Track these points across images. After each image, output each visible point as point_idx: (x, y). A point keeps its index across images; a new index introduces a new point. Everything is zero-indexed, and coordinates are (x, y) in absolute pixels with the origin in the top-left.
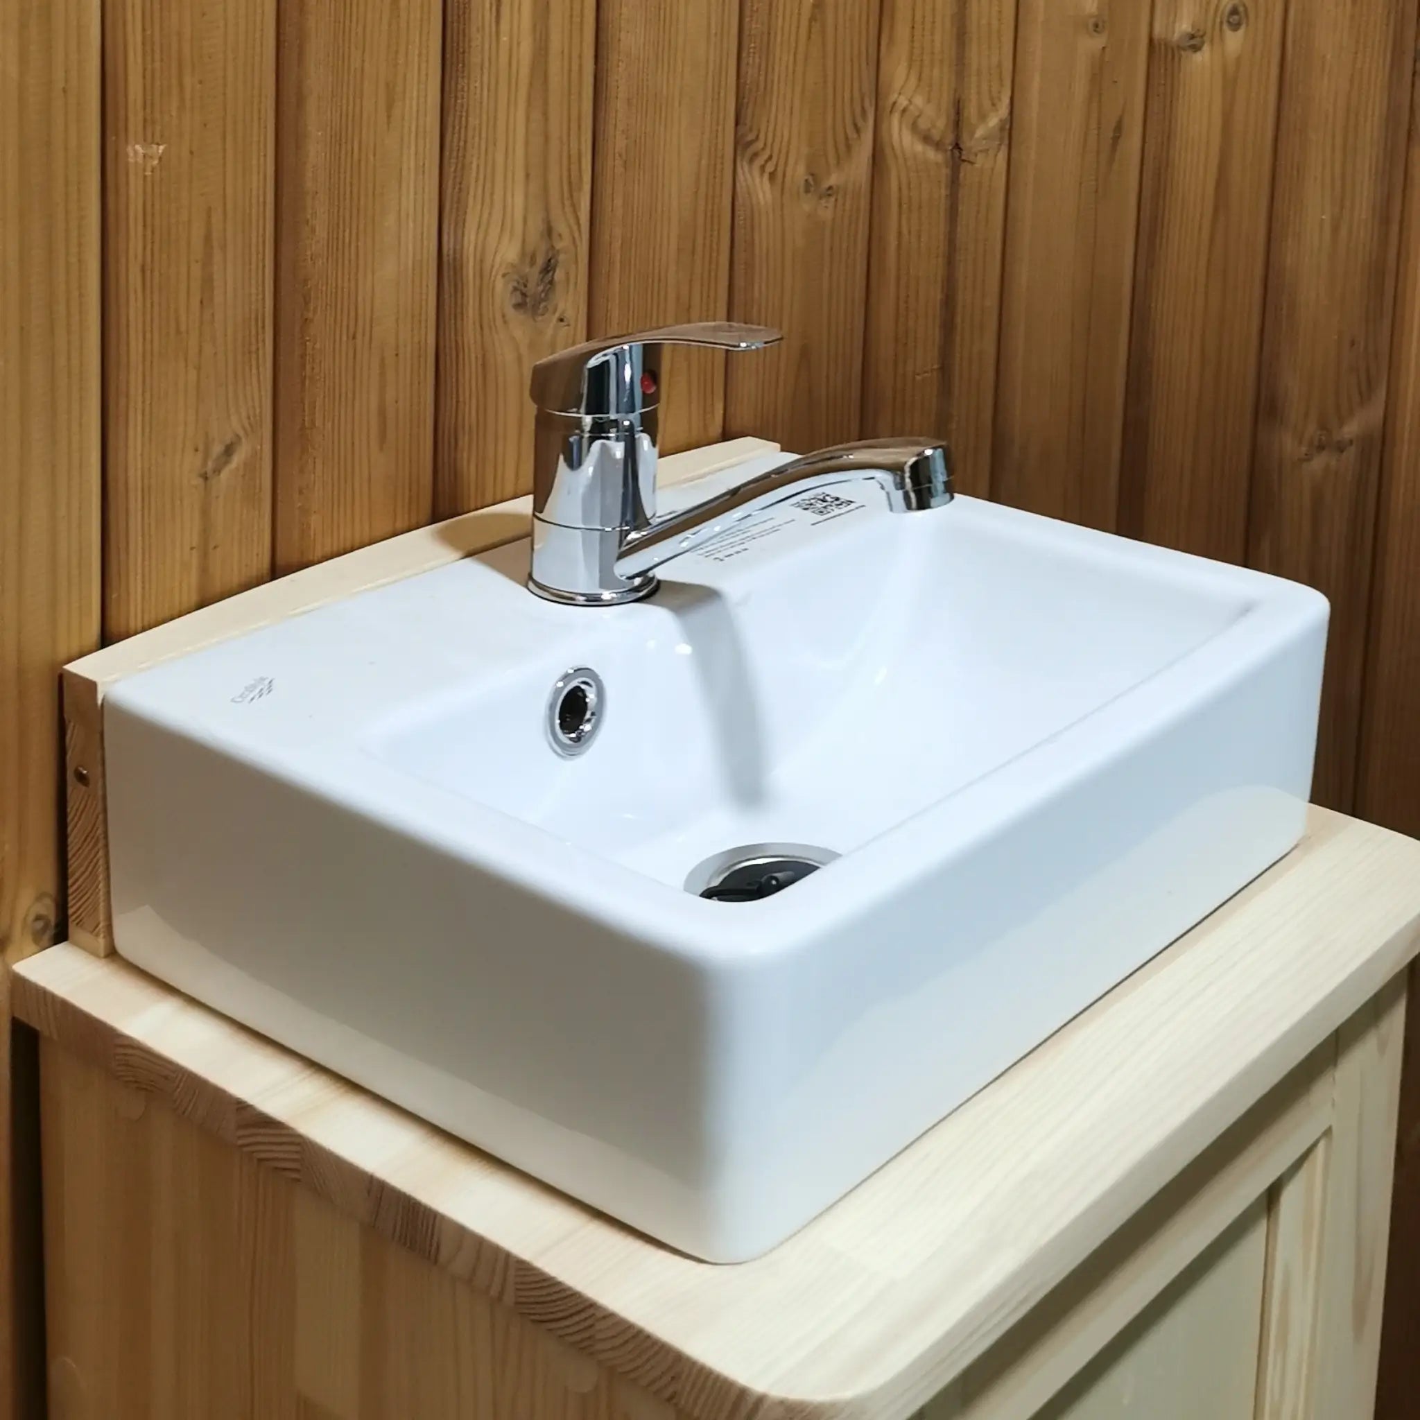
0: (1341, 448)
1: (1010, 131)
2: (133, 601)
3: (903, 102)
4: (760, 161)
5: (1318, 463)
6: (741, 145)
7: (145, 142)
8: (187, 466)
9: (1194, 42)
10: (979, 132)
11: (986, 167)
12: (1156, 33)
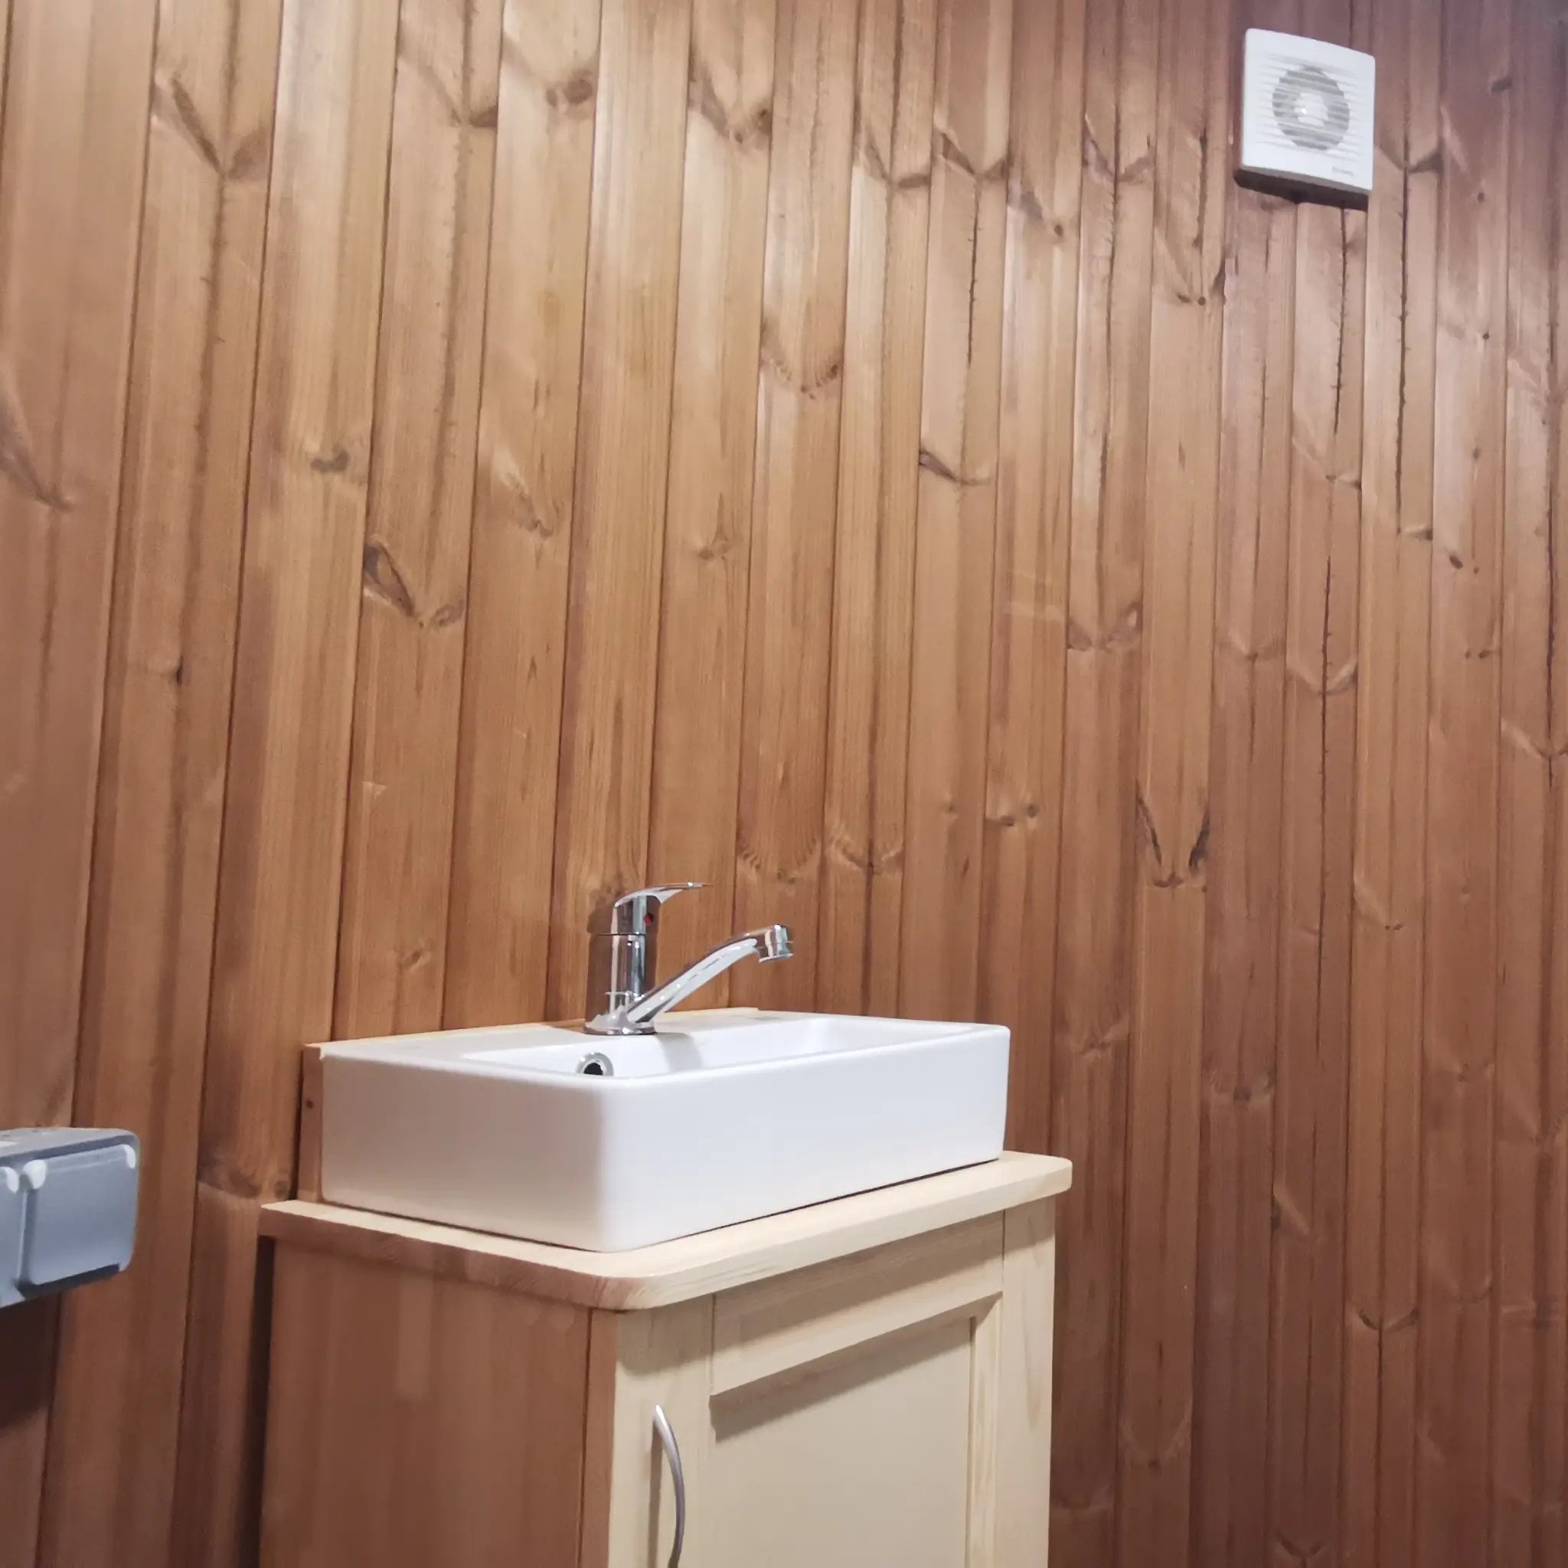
0: (1103, 1046)
1: (903, 858)
2: (352, 1020)
3: (837, 837)
4: (750, 859)
5: (1091, 1055)
6: (739, 850)
7: (374, 781)
8: (391, 957)
9: (1009, 822)
10: (884, 858)
11: (889, 879)
12: (987, 814)
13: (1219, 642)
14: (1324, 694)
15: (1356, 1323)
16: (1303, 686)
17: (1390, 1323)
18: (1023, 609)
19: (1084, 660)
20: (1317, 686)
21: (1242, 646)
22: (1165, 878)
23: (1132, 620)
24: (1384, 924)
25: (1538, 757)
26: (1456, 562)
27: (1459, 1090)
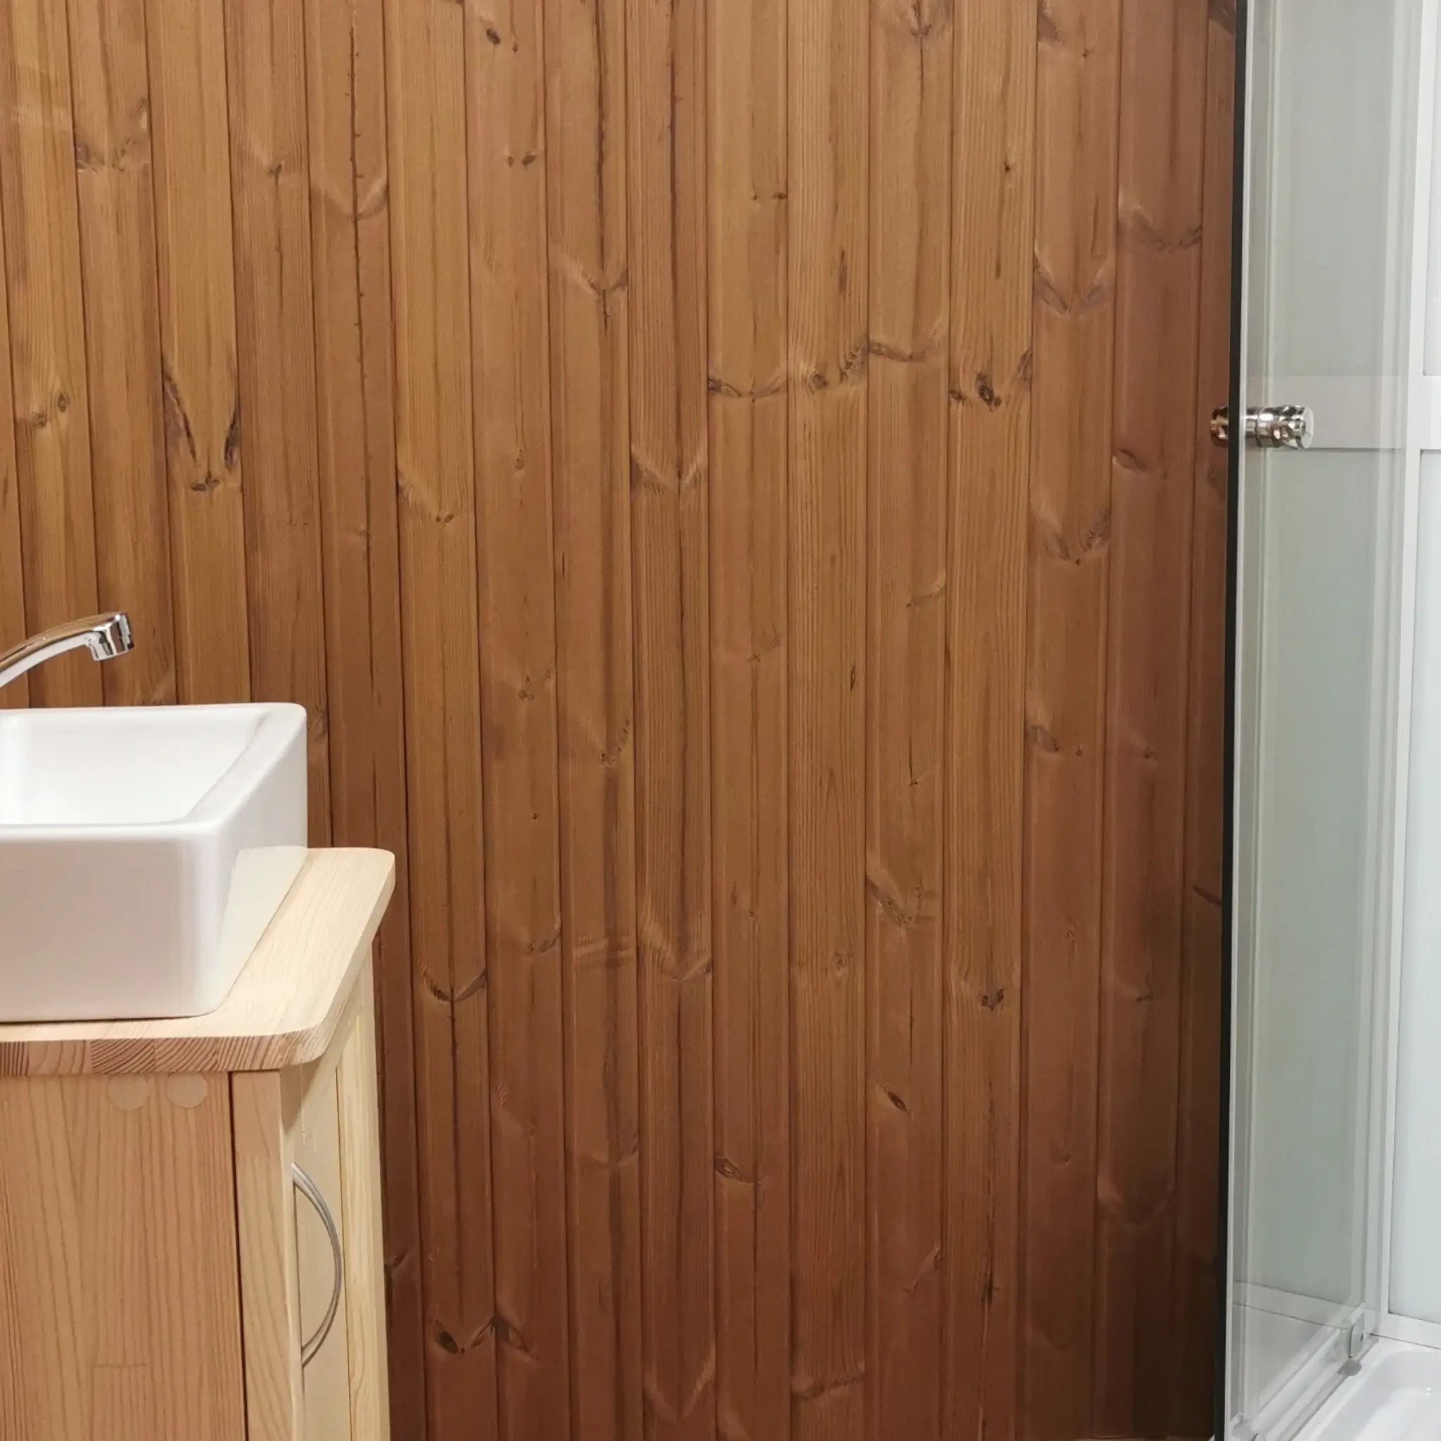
9: (42, 420)
12: (18, 414)
13: (236, 150)
14: (355, 219)
15: (428, 998)
16: (332, 209)
17: (457, 995)
18: (30, 117)
19: (99, 181)
20: (347, 208)
21: (264, 155)
22: (202, 481)
23: (143, 122)
24: (434, 515)
25: (591, 292)
26: (494, 37)
27: (523, 708)
